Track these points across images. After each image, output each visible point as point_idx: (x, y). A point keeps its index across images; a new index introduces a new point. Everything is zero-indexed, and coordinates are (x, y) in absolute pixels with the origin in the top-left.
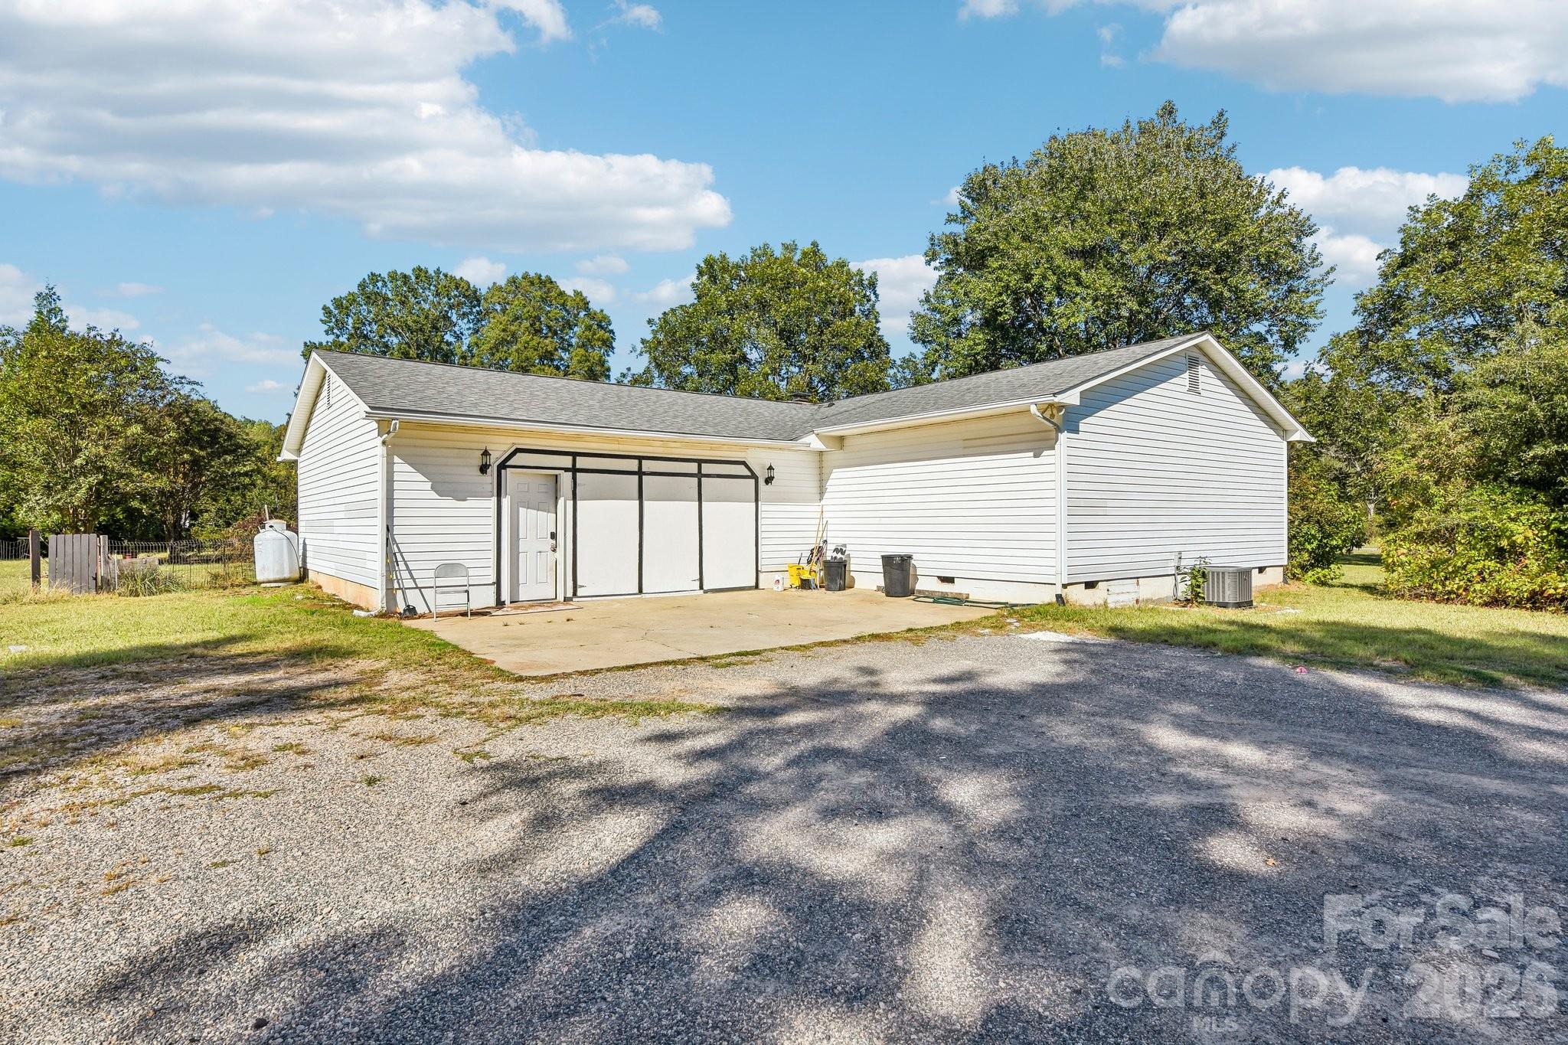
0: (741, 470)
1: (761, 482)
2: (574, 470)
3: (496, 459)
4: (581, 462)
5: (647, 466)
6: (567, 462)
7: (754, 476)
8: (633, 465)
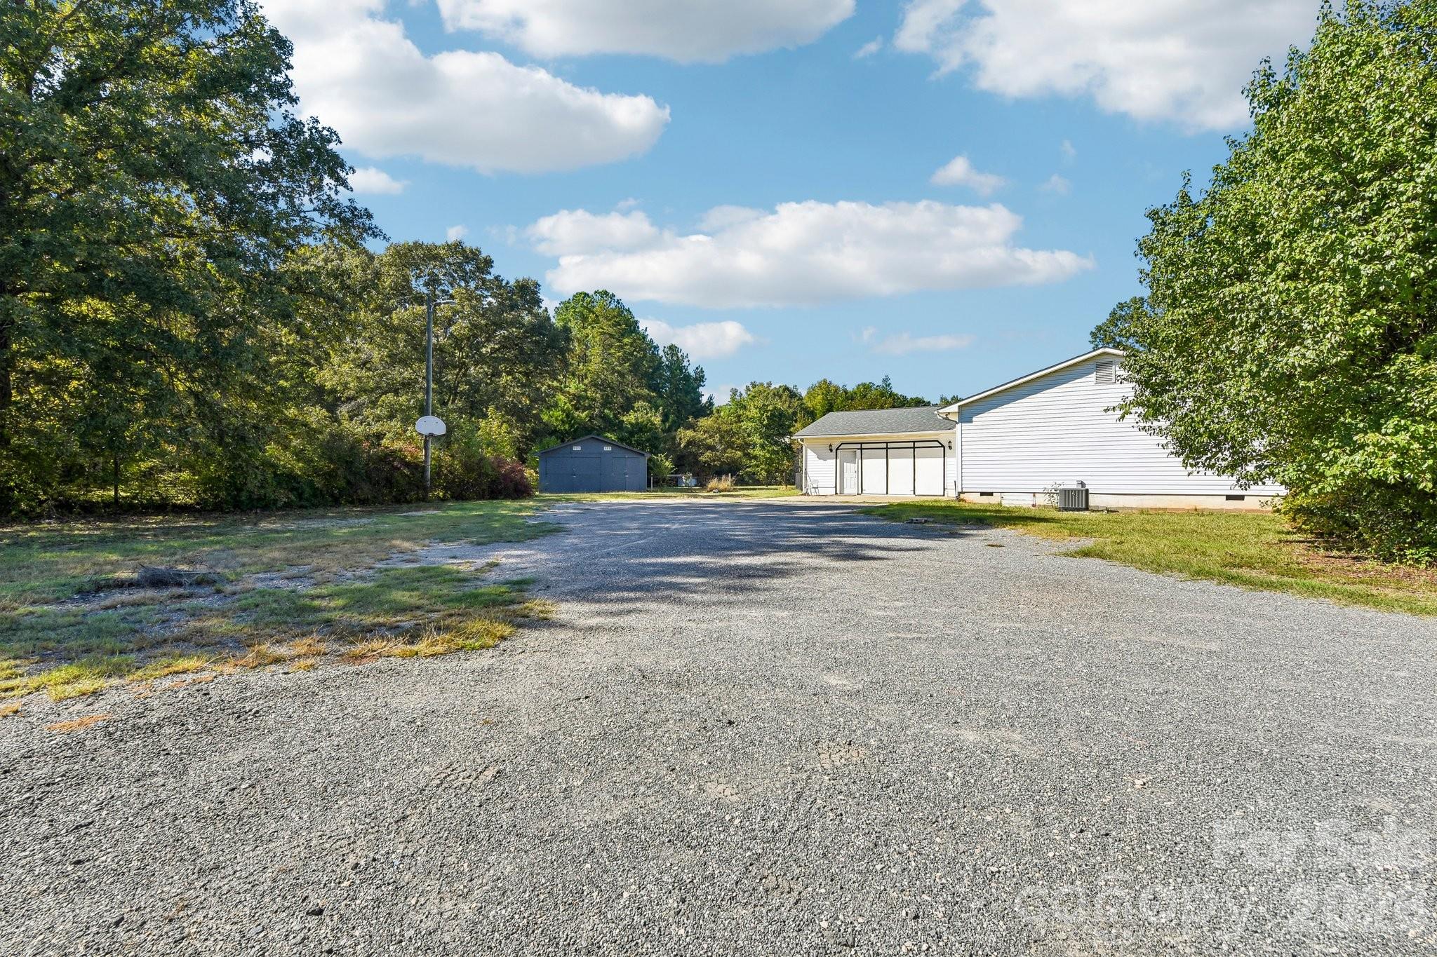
0: (937, 444)
1: (947, 449)
2: (861, 449)
3: (834, 448)
4: (864, 446)
5: (889, 445)
6: (859, 446)
7: (942, 446)
8: (884, 445)
